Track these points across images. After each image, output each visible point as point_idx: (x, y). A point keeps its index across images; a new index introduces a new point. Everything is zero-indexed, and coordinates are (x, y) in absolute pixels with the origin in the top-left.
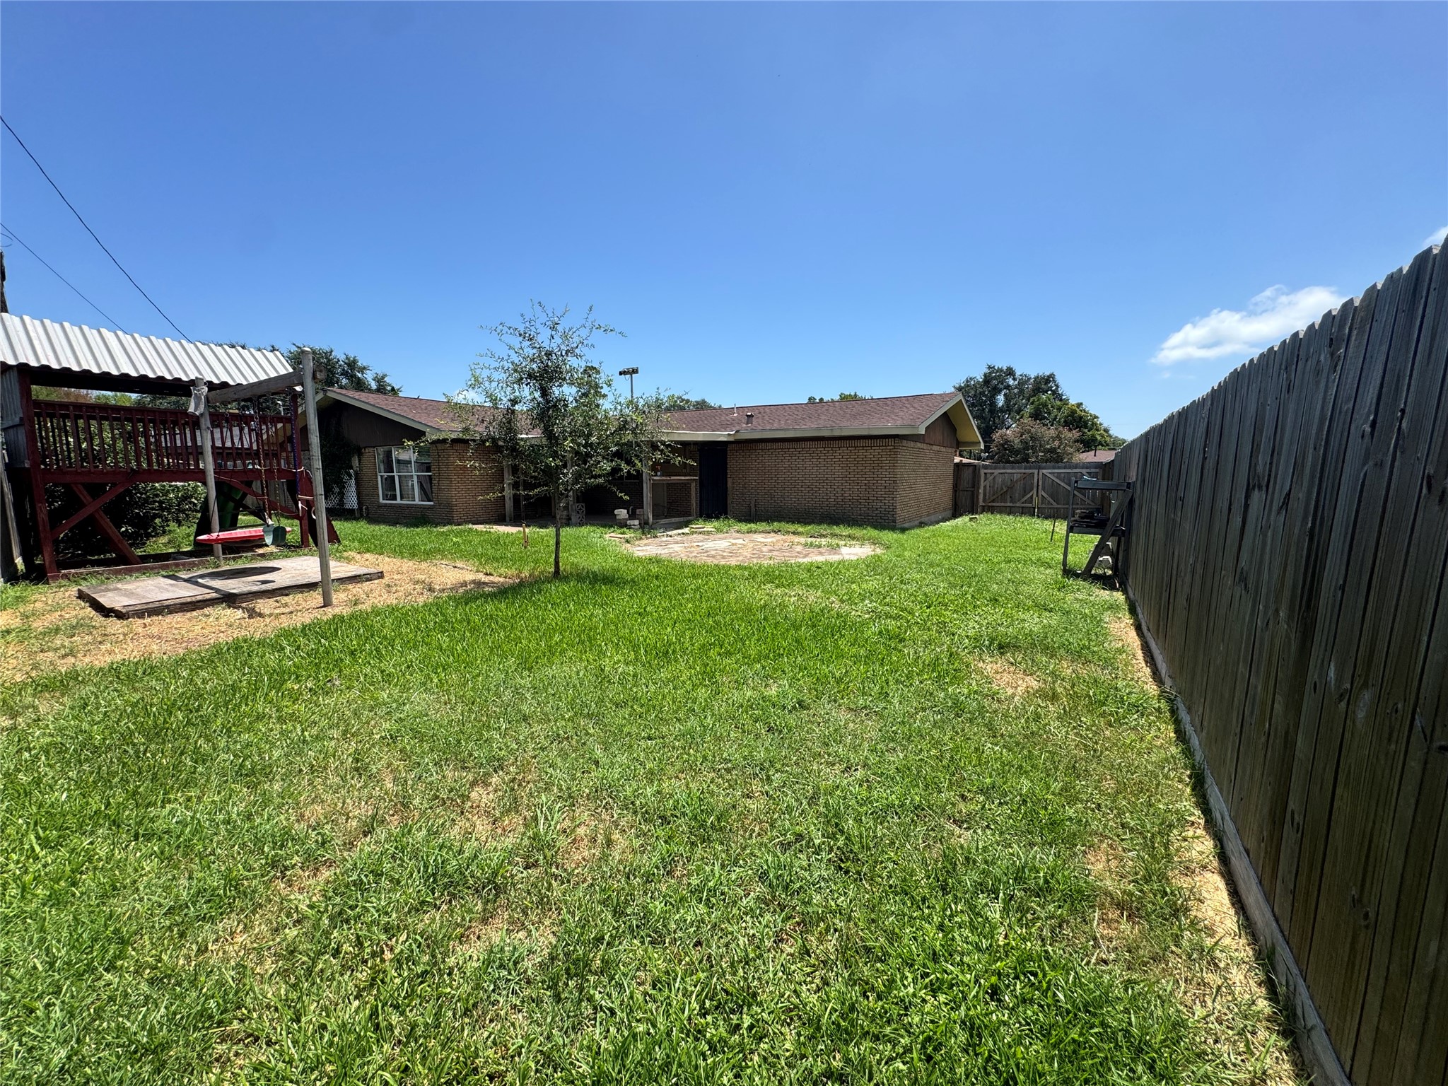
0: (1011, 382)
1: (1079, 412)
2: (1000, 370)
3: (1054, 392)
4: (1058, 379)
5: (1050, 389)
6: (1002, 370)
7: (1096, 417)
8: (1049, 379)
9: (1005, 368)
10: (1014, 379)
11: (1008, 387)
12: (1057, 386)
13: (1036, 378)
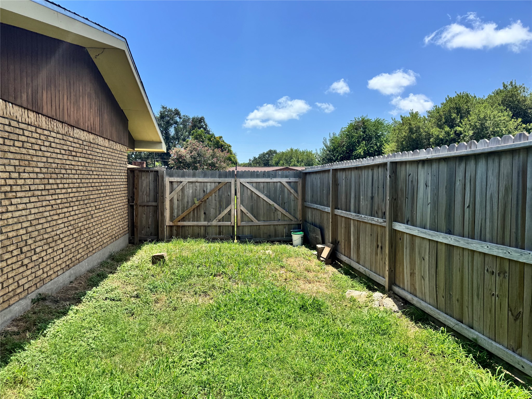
0: (178, 119)
1: (221, 142)
2: (170, 111)
3: (205, 129)
4: (207, 121)
5: (202, 127)
6: (171, 111)
7: (230, 146)
8: (201, 120)
9: (173, 110)
10: (180, 118)
11: (176, 123)
12: (206, 125)
13: (193, 119)
